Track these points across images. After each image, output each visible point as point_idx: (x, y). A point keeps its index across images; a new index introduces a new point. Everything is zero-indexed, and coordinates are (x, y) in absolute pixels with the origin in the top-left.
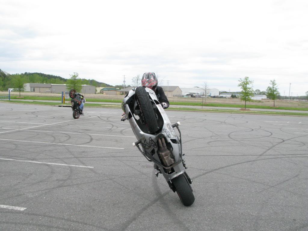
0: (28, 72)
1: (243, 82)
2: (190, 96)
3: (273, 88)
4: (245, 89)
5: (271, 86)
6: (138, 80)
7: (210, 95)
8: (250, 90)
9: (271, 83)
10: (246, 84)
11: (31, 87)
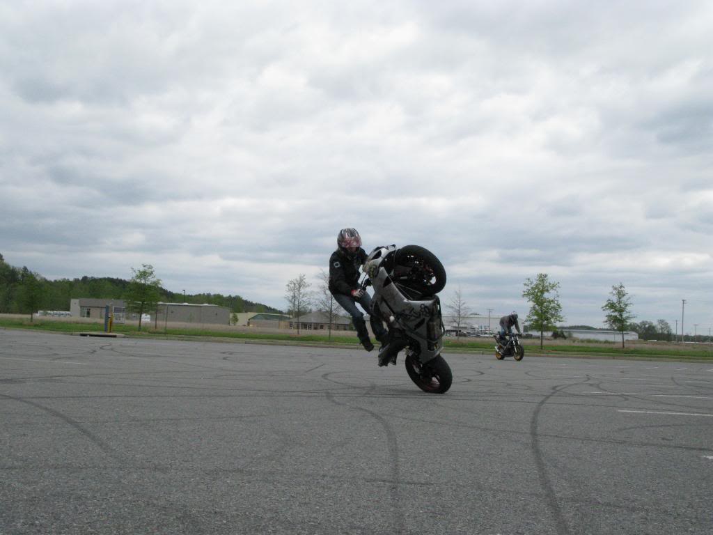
0: (89, 276)
1: (535, 288)
2: (455, 333)
3: (620, 302)
4: (539, 300)
5: (615, 299)
6: (300, 286)
8: (552, 305)
9: (614, 292)
10: (542, 292)
11: (81, 307)
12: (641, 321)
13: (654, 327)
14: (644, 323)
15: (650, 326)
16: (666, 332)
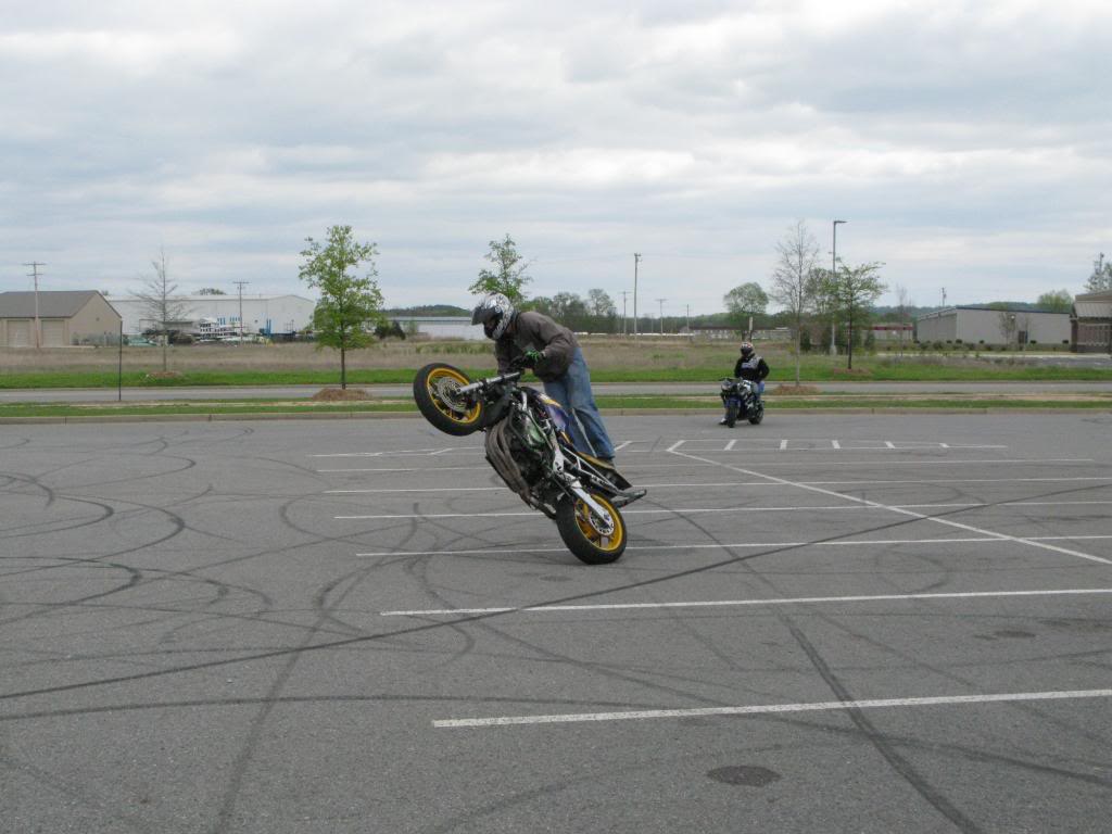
1: (326, 258)
2: (166, 338)
3: (506, 275)
5: (495, 269)
7: (269, 330)
8: (363, 291)
9: (495, 254)
10: (341, 266)
12: (556, 294)
13: (582, 306)
14: (561, 297)
15: (573, 304)
16: (605, 314)
